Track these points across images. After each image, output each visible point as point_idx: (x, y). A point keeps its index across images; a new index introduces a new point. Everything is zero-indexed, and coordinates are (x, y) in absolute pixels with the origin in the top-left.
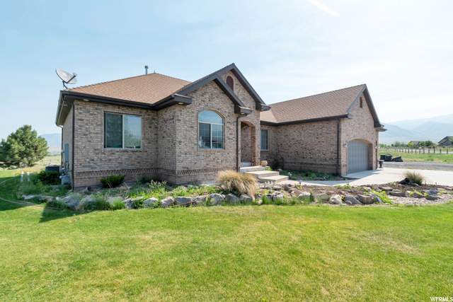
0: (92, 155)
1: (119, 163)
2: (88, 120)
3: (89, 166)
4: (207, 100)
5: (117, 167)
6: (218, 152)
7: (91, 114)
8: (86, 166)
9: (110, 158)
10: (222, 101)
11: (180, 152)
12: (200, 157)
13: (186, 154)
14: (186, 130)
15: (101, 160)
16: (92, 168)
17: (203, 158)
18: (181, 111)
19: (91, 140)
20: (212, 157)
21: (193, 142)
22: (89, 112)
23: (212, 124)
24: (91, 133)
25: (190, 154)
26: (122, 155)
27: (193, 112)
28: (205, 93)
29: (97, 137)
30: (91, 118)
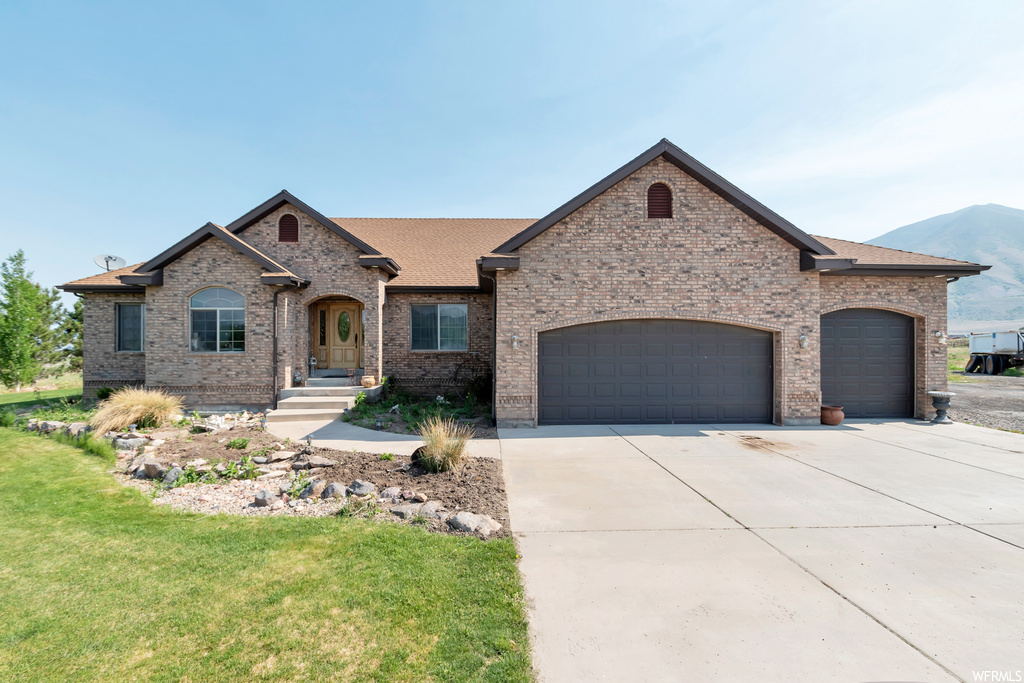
0: (101, 360)
1: (134, 371)
2: (98, 316)
3: (99, 374)
4: (205, 271)
5: (132, 377)
6: (229, 357)
7: (101, 309)
8: (95, 374)
9: (123, 364)
10: (238, 268)
11: (153, 359)
12: (189, 366)
13: (163, 361)
14: (163, 324)
15: (112, 366)
16: (102, 377)
17: (196, 367)
18: (153, 295)
19: (100, 340)
20: (215, 366)
21: (175, 343)
22: (98, 306)
23: (218, 309)
24: (100, 332)
25: (171, 361)
26: (138, 361)
27: (176, 295)
28: (199, 260)
29: (107, 337)
30: (101, 313)
